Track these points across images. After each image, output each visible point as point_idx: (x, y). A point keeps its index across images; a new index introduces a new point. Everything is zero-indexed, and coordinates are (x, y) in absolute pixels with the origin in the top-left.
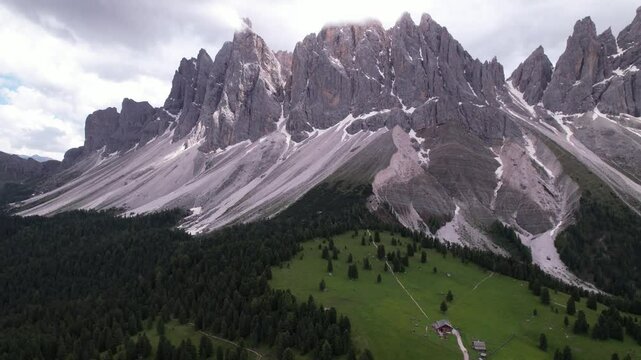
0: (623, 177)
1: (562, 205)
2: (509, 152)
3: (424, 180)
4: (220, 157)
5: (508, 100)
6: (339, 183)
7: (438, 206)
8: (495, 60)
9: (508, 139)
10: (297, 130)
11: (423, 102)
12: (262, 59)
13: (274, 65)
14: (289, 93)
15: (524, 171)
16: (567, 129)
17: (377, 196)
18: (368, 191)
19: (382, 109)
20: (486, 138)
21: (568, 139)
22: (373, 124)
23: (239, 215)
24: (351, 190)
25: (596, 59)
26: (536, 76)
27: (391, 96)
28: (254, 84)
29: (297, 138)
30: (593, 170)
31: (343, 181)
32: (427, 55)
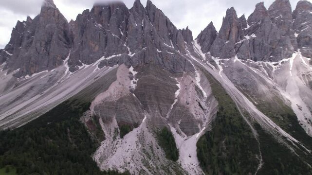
0: (244, 97)
1: (207, 116)
2: (185, 81)
3: (127, 99)
4: (27, 80)
5: (192, 50)
7: (132, 117)
8: (187, 28)
9: (186, 73)
10: (73, 65)
11: (140, 50)
15: (190, 93)
16: (220, 67)
17: (92, 111)
19: (118, 54)
20: (174, 72)
21: (220, 73)
22: (112, 63)
24: (78, 106)
25: (237, 30)
27: (123, 47)
29: (71, 70)
30: (228, 93)
31: (77, 100)
32: (145, 23)
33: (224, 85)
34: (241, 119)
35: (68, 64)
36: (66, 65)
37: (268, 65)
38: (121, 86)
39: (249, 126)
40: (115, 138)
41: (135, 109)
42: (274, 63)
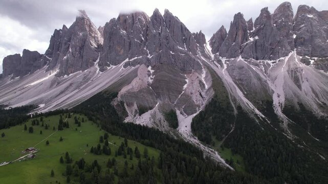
0: (237, 89)
2: (193, 77)
3: (145, 90)
4: (66, 79)
7: (148, 102)
10: (102, 66)
11: (157, 52)
12: (89, 31)
15: (194, 86)
16: (225, 66)
17: (119, 98)
20: (184, 70)
21: (223, 70)
22: (134, 63)
24: (109, 95)
25: (243, 33)
27: (144, 50)
28: (84, 43)
29: (102, 70)
30: (225, 86)
31: (107, 91)
32: (161, 30)
33: (223, 80)
34: (229, 103)
35: (99, 65)
36: (97, 66)
37: (267, 63)
38: (140, 81)
39: (233, 108)
40: (135, 116)
41: (151, 97)
42: (272, 61)
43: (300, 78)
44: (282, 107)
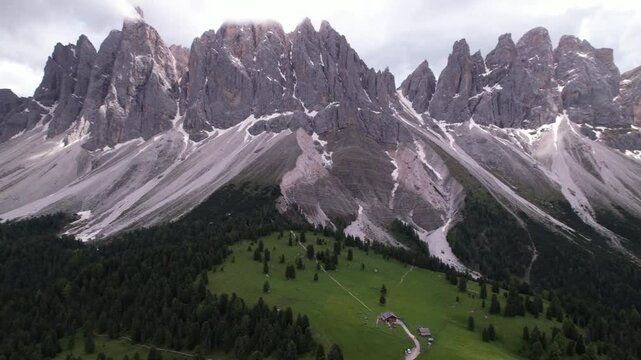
1: (451, 204)
2: (403, 156)
3: (329, 182)
4: (109, 155)
5: (400, 108)
6: (245, 184)
7: (343, 206)
8: (387, 70)
9: (402, 143)
10: (195, 129)
11: (324, 106)
12: (156, 53)
13: (168, 60)
14: (185, 90)
15: (417, 174)
16: (450, 136)
17: (285, 197)
18: (277, 192)
19: (285, 111)
20: (382, 143)
21: (451, 145)
22: (276, 126)
23: (137, 218)
24: (259, 191)
25: (470, 76)
26: (423, 88)
27: (293, 99)
28: (147, 78)
30: (473, 174)
31: (249, 182)
32: (327, 61)
33: (463, 163)
34: (499, 207)
36: (181, 130)
37: (521, 134)
38: (312, 162)
39: (512, 215)
41: (344, 195)
42: (530, 131)
43: (592, 161)
44: (590, 213)
